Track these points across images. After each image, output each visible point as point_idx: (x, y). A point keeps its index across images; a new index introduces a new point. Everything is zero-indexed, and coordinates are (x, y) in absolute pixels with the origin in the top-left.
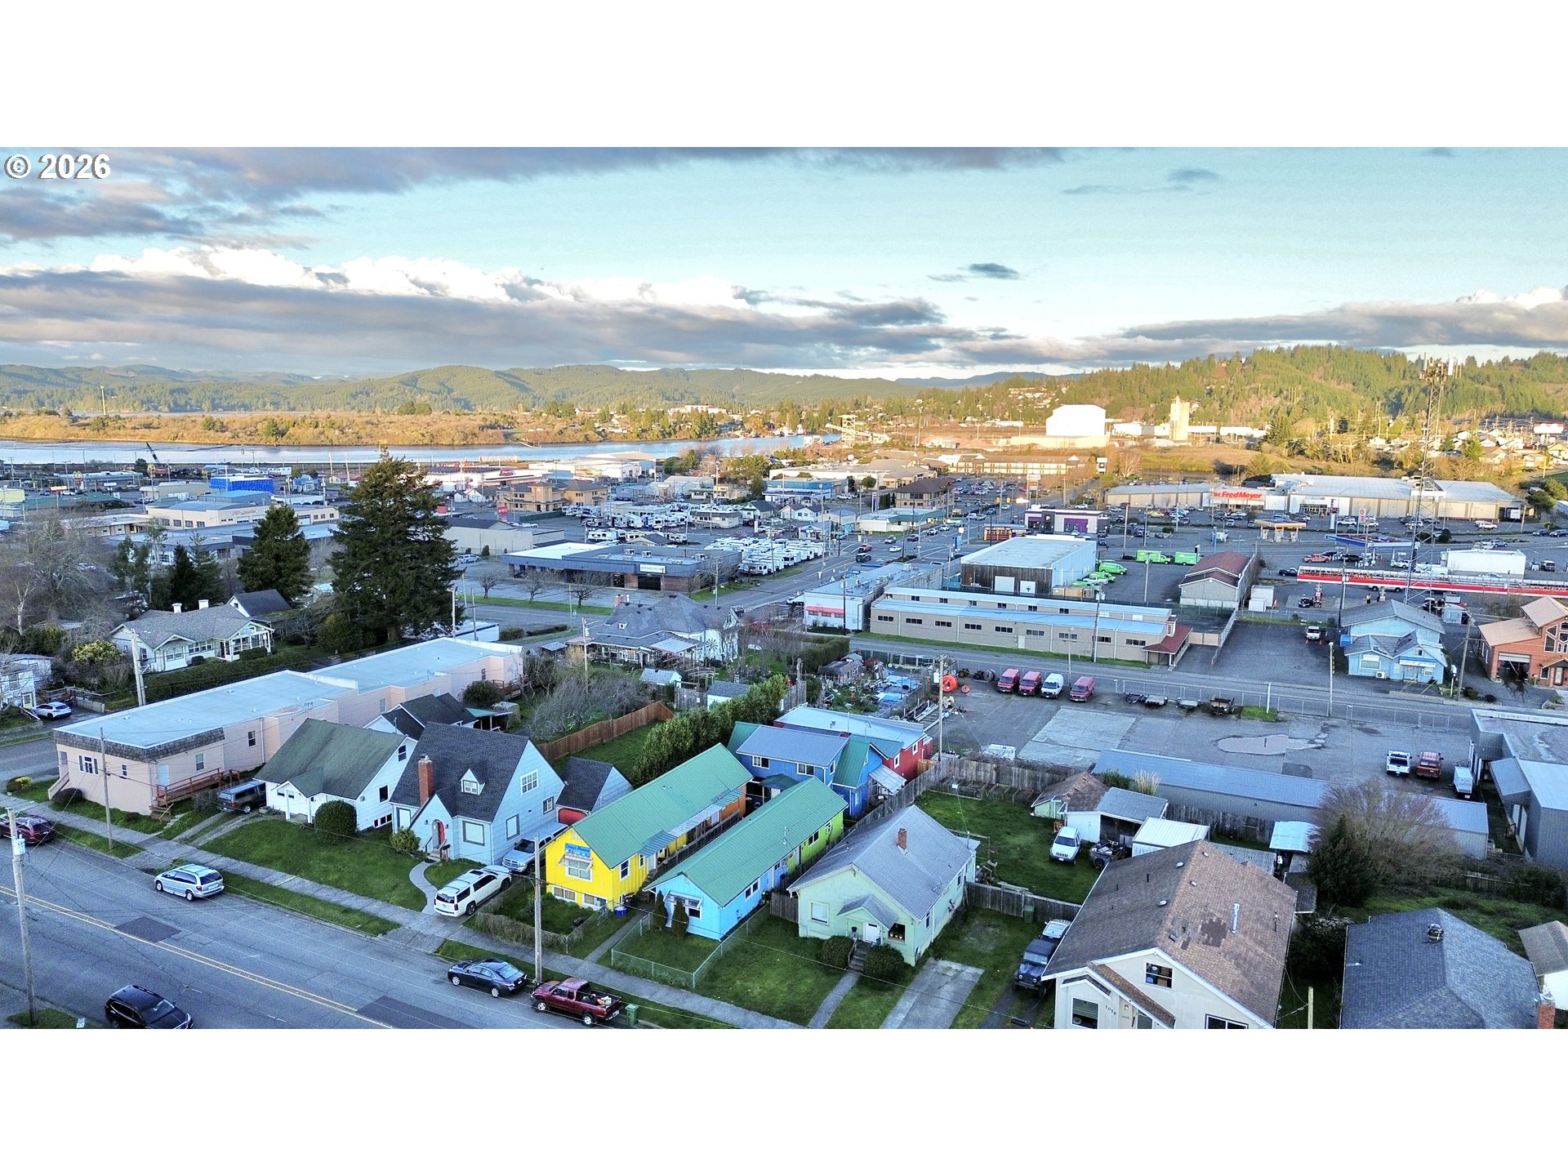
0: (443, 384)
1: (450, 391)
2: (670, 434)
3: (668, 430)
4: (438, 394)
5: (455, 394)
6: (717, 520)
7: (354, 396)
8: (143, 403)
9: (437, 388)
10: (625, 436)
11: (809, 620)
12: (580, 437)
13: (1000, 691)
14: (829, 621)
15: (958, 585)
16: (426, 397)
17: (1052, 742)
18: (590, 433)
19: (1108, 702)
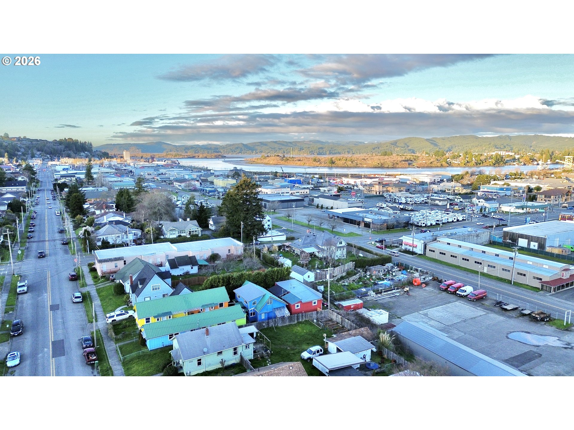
0: (406, 144)
1: (408, 146)
2: (480, 164)
3: (479, 162)
4: (403, 147)
5: (410, 148)
6: (437, 202)
7: (374, 149)
8: (310, 152)
9: (403, 145)
10: (459, 164)
11: (403, 247)
12: (439, 165)
13: (440, 289)
14: (411, 249)
15: (501, 240)
16: (399, 149)
17: (426, 315)
18: (444, 163)
19: (487, 303)
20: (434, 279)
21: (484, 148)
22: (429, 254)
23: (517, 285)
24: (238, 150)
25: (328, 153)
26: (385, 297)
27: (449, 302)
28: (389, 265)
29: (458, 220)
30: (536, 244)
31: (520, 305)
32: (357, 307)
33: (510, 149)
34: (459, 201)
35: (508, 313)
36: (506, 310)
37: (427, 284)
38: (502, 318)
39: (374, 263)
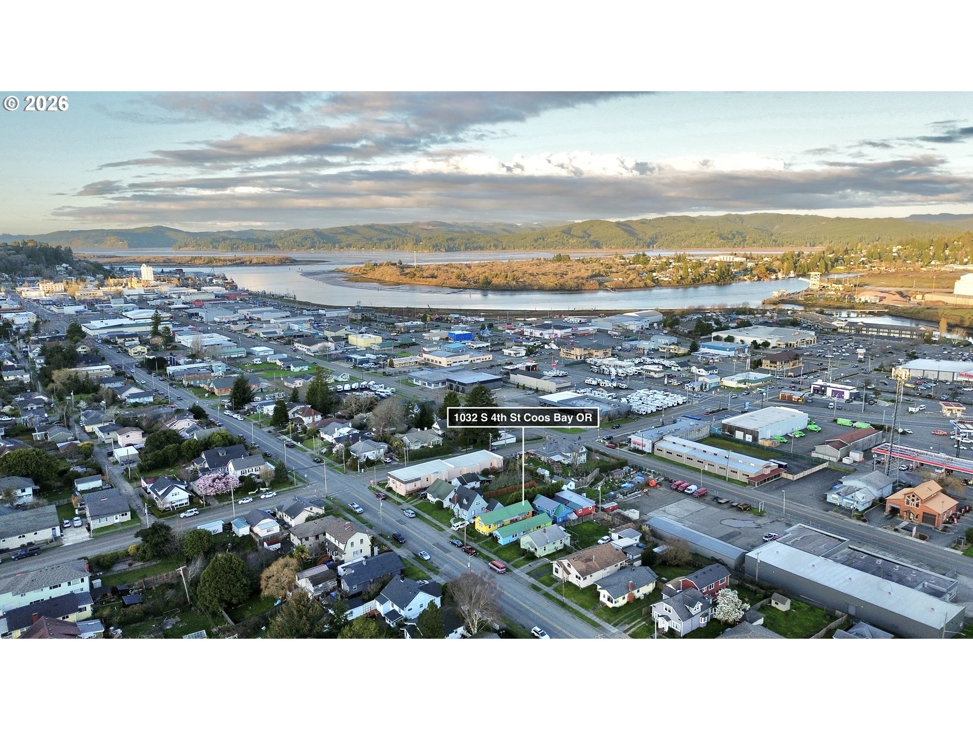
0: (585, 232)
1: (589, 236)
3: (697, 277)
4: (581, 238)
5: (592, 238)
6: (652, 374)
7: (536, 241)
8: (434, 247)
9: (581, 234)
10: (670, 282)
11: (632, 446)
12: (642, 284)
13: (671, 488)
14: (640, 448)
15: (720, 432)
16: (575, 241)
17: (664, 511)
18: (648, 281)
19: (707, 499)
20: (666, 479)
21: (704, 239)
22: (657, 453)
23: (731, 481)
24: (308, 243)
25: (463, 247)
26: (630, 498)
27: (680, 500)
28: (626, 469)
29: (678, 404)
30: (751, 436)
31: (731, 498)
32: (614, 508)
33: (741, 239)
34: (676, 370)
35: (721, 506)
36: (721, 503)
37: (660, 484)
38: (717, 510)
39: (613, 467)
